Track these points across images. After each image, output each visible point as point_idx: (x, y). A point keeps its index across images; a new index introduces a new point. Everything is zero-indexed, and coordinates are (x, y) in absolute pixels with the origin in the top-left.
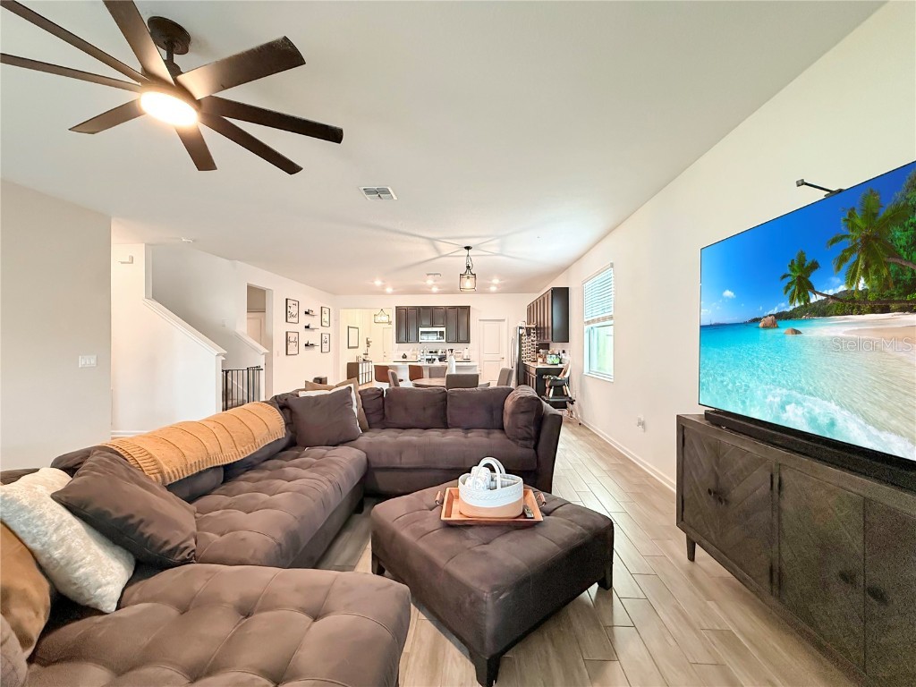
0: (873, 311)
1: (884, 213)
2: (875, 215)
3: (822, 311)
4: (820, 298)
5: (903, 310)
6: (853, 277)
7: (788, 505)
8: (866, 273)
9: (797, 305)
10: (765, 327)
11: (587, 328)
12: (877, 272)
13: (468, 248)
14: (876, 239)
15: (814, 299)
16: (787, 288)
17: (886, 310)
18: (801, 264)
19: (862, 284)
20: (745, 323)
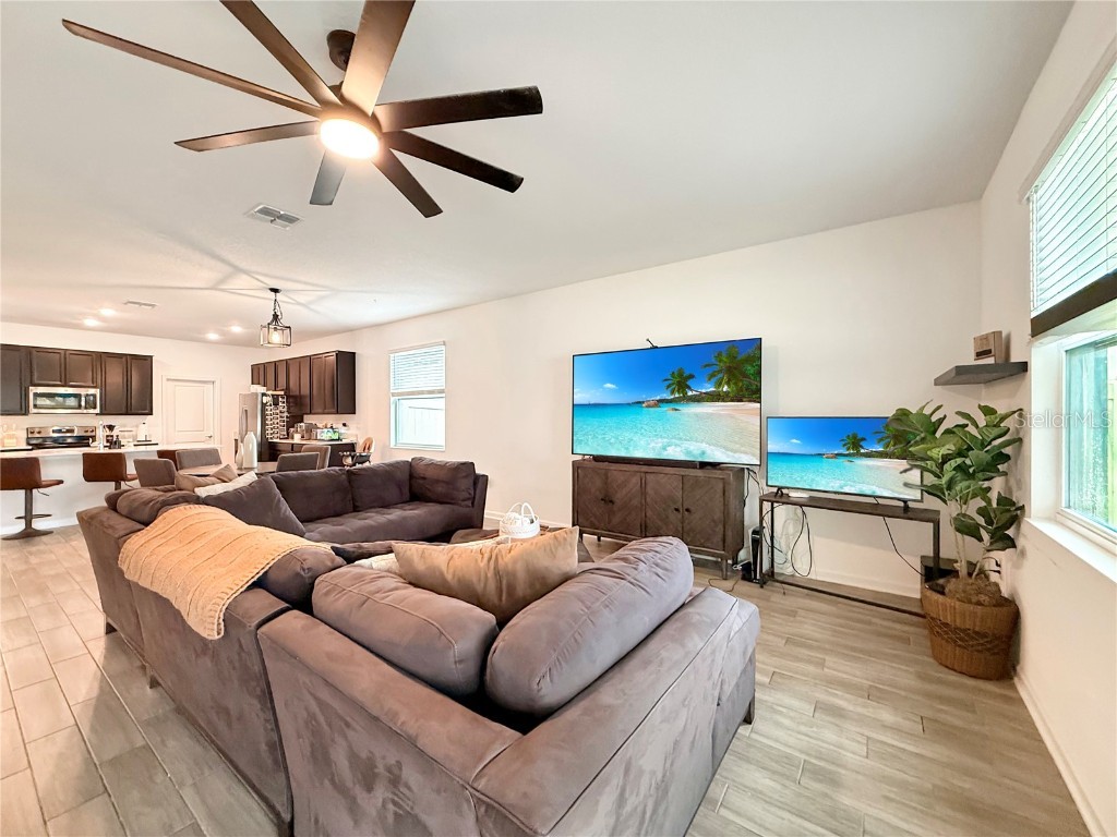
0: (732, 401)
1: (741, 357)
2: (735, 358)
3: (698, 399)
4: (694, 393)
5: (750, 401)
6: (720, 384)
7: (650, 490)
8: (728, 383)
9: (677, 395)
10: (649, 406)
11: (392, 399)
12: (736, 384)
13: (275, 291)
14: (735, 368)
15: (690, 393)
16: (668, 387)
17: (742, 401)
18: (681, 375)
19: (725, 388)
20: (629, 404)
